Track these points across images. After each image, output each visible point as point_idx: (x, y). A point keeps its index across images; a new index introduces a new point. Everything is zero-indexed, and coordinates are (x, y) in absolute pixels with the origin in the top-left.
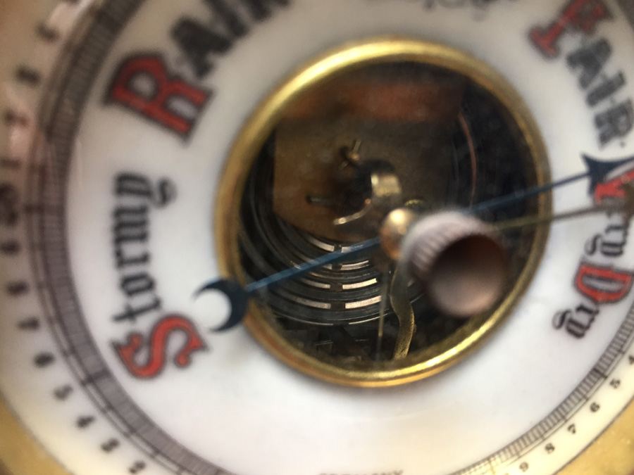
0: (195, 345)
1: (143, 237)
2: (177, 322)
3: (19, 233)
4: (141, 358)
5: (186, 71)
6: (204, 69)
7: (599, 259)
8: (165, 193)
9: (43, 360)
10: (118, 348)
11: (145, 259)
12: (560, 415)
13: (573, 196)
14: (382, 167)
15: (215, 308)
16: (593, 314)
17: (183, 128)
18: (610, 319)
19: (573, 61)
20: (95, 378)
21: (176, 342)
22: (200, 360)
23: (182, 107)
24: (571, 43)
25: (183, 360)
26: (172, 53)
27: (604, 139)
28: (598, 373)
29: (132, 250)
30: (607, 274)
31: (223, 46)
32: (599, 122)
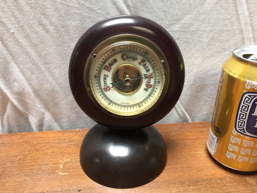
0: (110, 89)
1: (106, 80)
2: (108, 87)
3: (97, 79)
4: (105, 90)
5: (110, 67)
6: (111, 67)
7: (148, 83)
8: (108, 76)
9: (98, 89)
10: (104, 89)
11: (106, 81)
12: (146, 99)
13: (143, 77)
14: (127, 74)
15: (111, 86)
16: (148, 89)
17: (109, 71)
18: (150, 90)
19: (143, 65)
20: (102, 91)
21: (108, 89)
22: (110, 90)
23: (109, 69)
24: (142, 64)
25: (109, 90)
26: (108, 65)
27: (147, 72)
28: (150, 95)
29: (105, 81)
30: (149, 85)
31: (112, 65)
32: (146, 70)
